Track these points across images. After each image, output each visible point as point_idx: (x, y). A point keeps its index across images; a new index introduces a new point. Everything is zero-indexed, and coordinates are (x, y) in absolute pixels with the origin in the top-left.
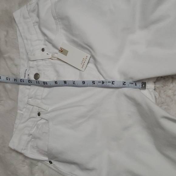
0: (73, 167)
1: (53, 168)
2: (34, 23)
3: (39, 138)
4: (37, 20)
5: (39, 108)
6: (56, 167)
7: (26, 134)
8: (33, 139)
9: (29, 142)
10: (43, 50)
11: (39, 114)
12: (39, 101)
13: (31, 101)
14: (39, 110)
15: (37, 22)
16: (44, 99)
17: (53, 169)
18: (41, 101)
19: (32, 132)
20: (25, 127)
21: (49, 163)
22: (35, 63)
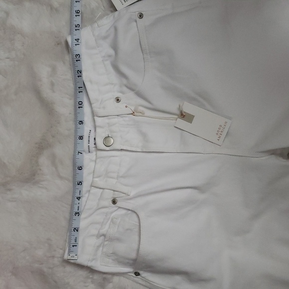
0: (178, 278)
1: (141, 282)
2: (104, 57)
3: (118, 240)
4: (112, 52)
5: (114, 191)
6: (147, 281)
7: (93, 235)
8: (106, 243)
9: (99, 247)
10: (118, 100)
11: (114, 202)
12: (114, 181)
13: (99, 182)
14: (114, 194)
15: (110, 56)
16: (122, 177)
17: (140, 284)
18: (116, 180)
19: (103, 231)
20: (91, 224)
21: (134, 275)
22: (106, 120)
